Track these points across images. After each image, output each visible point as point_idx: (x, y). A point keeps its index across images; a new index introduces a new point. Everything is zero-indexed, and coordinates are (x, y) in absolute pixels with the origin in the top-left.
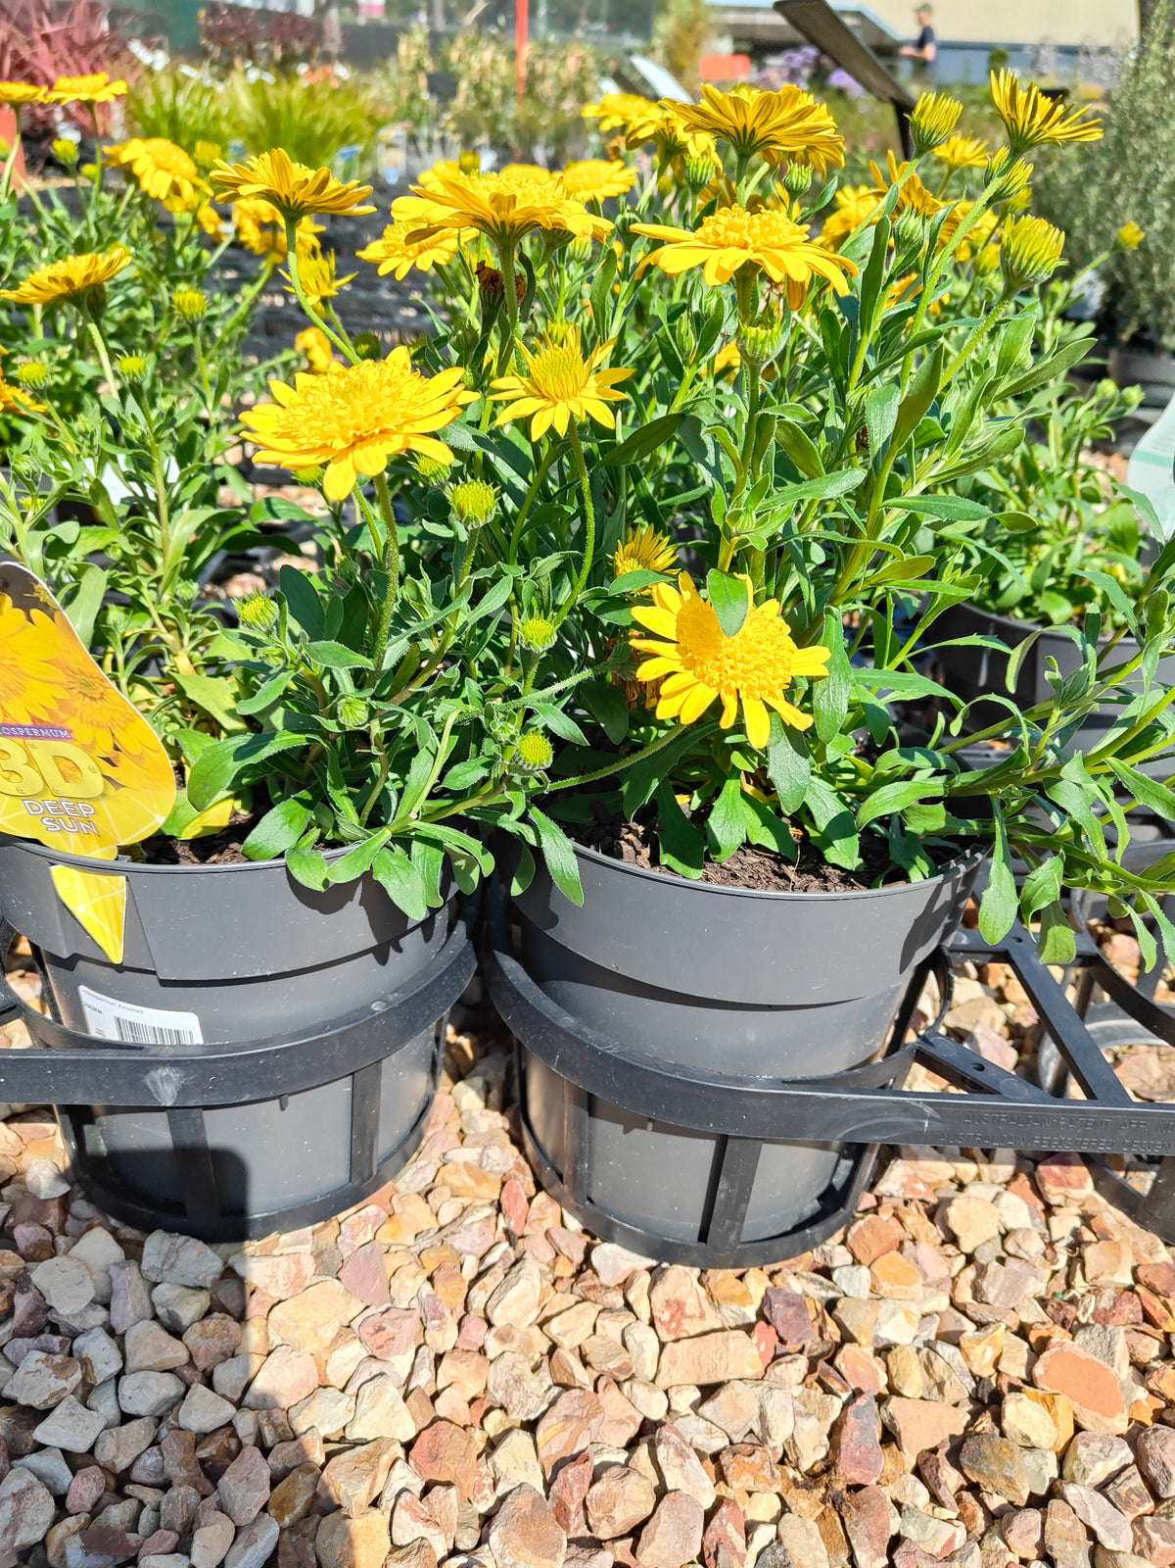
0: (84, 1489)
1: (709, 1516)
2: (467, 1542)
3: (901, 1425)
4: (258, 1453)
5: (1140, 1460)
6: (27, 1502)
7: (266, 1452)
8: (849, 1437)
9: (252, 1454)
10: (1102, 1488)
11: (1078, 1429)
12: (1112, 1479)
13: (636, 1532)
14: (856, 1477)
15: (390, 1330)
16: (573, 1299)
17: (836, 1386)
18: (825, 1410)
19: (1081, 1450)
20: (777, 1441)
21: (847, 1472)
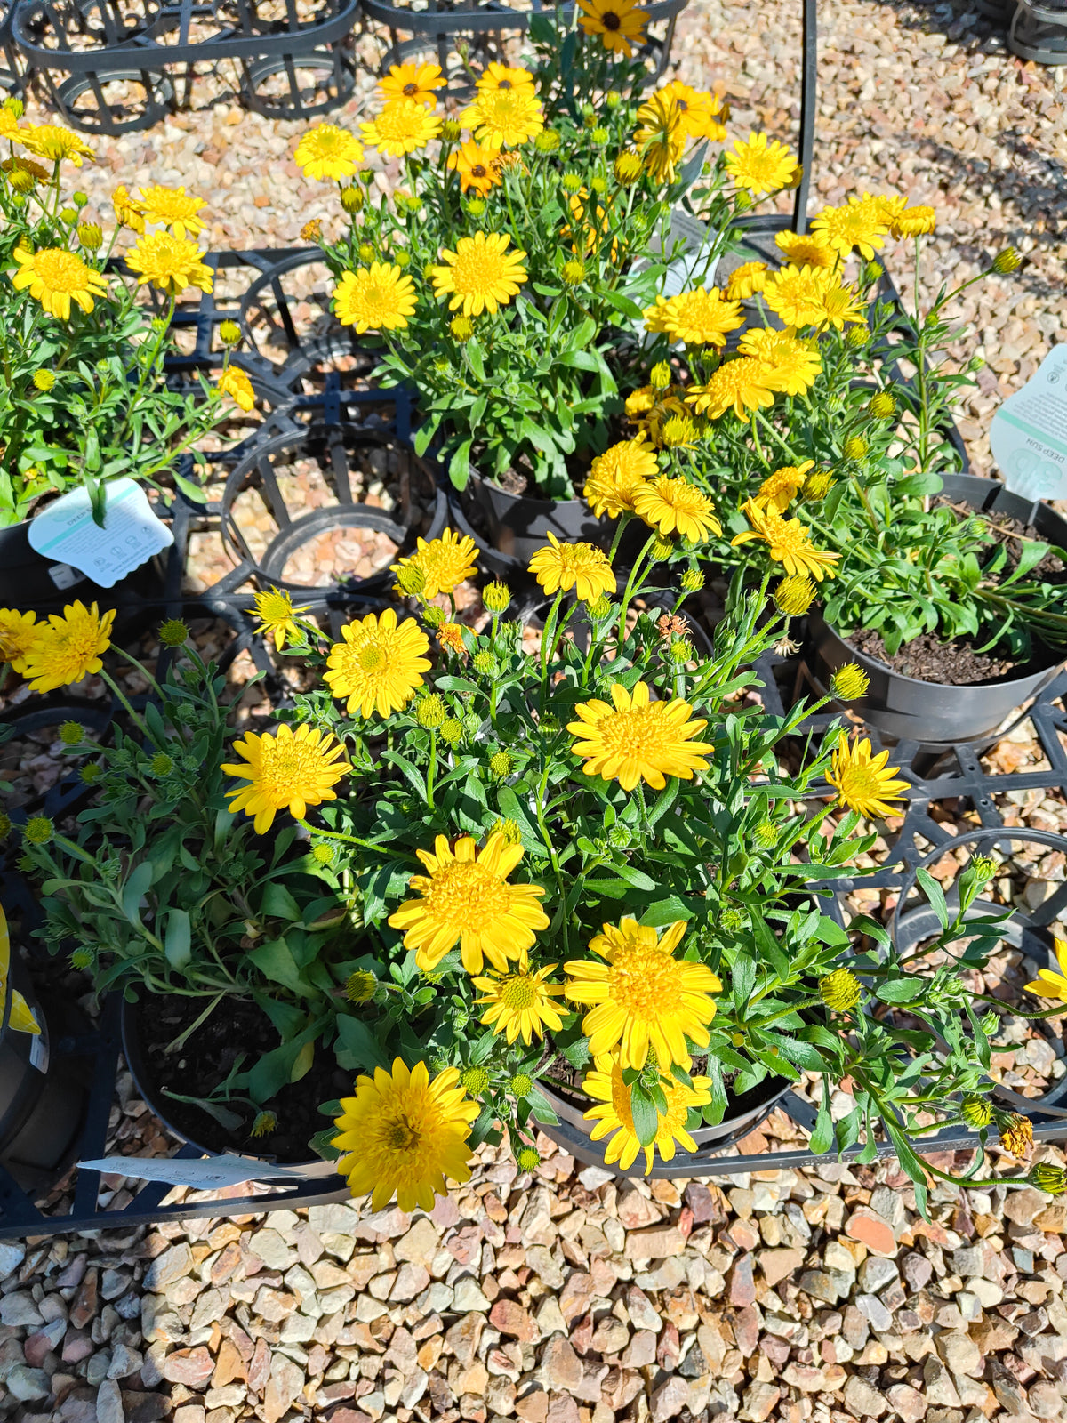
0: (317, 1362)
1: (660, 1336)
2: (529, 1365)
3: (766, 1269)
4: (406, 1331)
5: (902, 1275)
6: (289, 1374)
7: (410, 1330)
8: (737, 1281)
9: (402, 1332)
10: (877, 1294)
11: (869, 1254)
12: (886, 1287)
13: (621, 1352)
14: (740, 1303)
15: (466, 1248)
16: (569, 1207)
17: (729, 1247)
18: (723, 1263)
19: (869, 1271)
20: (694, 1287)
21: (735, 1300)
